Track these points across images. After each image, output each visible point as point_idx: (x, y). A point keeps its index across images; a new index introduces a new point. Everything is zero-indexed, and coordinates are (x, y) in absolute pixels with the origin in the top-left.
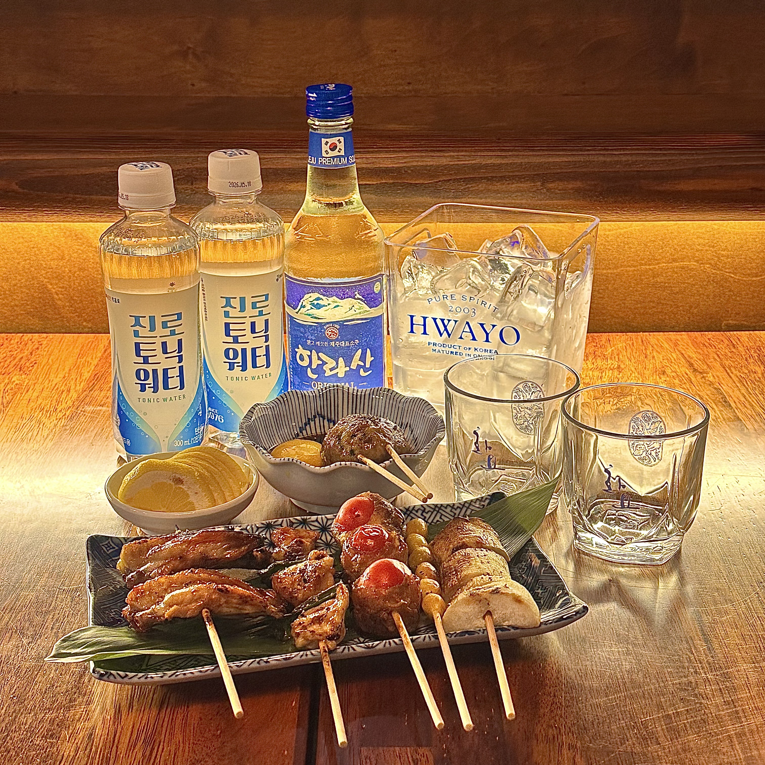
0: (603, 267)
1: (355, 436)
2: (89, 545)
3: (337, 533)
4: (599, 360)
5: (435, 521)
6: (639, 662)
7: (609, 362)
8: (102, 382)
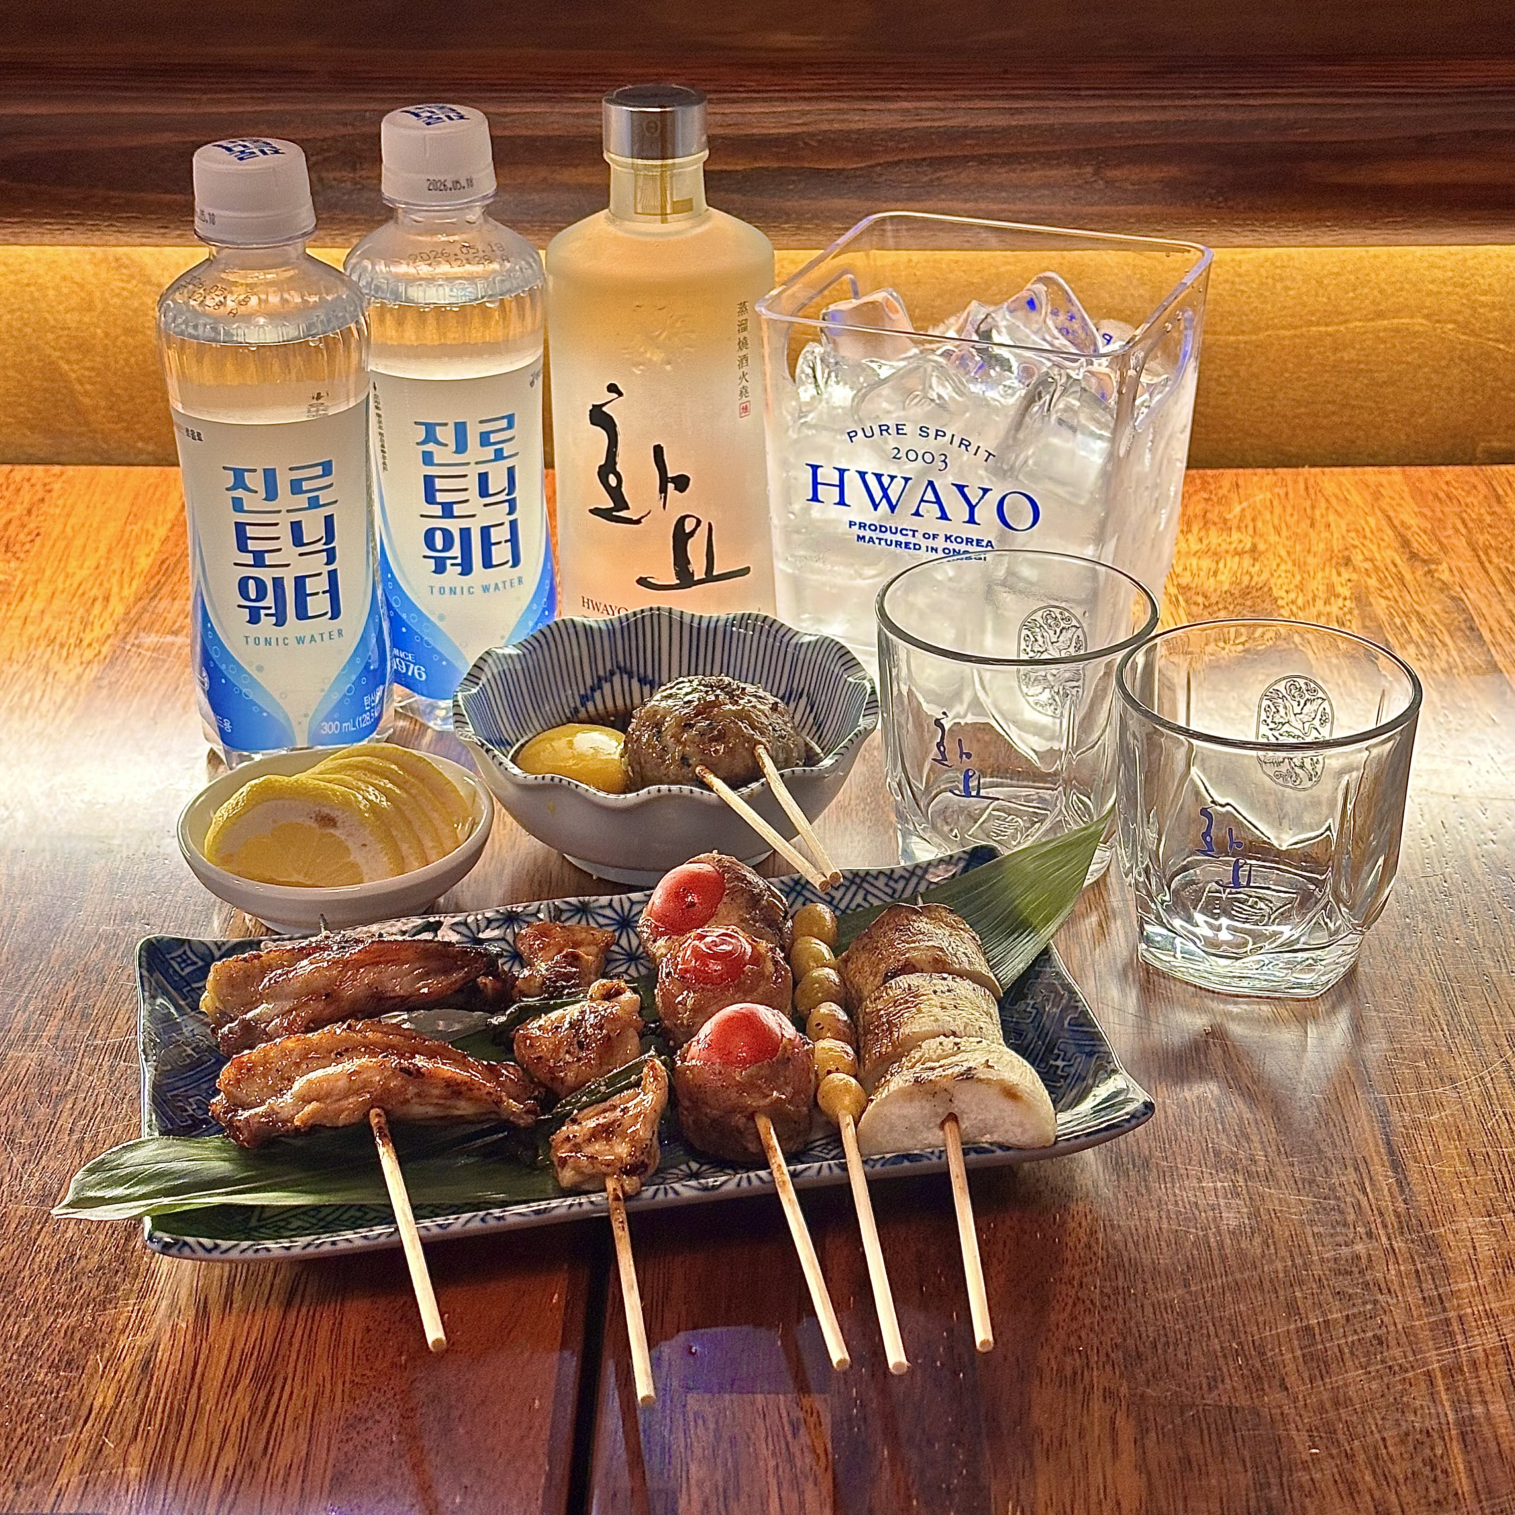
0: (1229, 328)
1: (691, 726)
2: (144, 959)
3: (648, 939)
4: (1213, 531)
5: (853, 906)
6: (1255, 1214)
7: (1236, 536)
8: (176, 579)
